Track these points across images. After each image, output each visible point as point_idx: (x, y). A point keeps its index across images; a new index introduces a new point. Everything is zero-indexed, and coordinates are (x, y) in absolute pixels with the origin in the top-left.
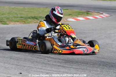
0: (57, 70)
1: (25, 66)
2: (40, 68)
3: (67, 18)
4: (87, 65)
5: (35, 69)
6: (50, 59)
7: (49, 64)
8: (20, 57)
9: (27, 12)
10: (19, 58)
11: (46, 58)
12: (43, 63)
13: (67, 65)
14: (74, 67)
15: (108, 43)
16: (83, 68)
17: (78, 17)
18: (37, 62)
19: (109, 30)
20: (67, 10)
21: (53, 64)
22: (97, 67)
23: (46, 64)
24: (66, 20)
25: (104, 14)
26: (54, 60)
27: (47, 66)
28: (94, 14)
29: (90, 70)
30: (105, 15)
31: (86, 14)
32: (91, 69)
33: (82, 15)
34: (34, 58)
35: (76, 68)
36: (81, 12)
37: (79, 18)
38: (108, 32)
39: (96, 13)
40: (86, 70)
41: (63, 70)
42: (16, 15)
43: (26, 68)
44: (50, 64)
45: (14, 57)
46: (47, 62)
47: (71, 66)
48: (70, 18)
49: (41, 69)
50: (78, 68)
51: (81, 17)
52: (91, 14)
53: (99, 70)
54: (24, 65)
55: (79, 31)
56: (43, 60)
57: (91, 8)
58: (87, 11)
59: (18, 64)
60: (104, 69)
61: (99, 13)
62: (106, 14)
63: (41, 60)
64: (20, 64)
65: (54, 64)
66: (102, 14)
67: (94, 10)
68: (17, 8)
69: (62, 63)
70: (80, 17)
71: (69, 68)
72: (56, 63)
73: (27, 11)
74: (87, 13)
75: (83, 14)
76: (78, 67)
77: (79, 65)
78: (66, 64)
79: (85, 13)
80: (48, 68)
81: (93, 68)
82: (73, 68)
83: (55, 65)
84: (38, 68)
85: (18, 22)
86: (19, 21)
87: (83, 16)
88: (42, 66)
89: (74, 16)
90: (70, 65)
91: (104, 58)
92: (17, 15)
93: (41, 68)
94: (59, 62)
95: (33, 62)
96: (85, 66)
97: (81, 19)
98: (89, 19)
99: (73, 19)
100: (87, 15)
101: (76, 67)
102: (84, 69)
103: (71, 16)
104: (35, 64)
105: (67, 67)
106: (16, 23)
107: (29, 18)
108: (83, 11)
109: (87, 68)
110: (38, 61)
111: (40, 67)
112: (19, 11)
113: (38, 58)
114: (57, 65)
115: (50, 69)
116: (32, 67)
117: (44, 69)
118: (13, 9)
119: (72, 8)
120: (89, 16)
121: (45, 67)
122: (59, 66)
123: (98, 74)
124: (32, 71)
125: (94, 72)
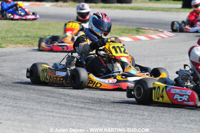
1: (25, 108)
6: (68, 98)
7: (66, 105)
8: (20, 96)
9: (38, 30)
10: (17, 97)
11: (62, 97)
12: (57, 104)
13: (95, 107)
16: (120, 111)
17: (121, 36)
18: (46, 102)
22: (143, 110)
23: (61, 105)
25: (165, 32)
26: (75, 100)
27: (62, 108)
28: (149, 32)
29: (132, 113)
31: (134, 32)
33: (128, 33)
34: (43, 97)
35: (109, 111)
36: (127, 29)
37: (122, 38)
39: (152, 32)
40: (126, 113)
41: (88, 113)
42: (19, 34)
43: (27, 110)
45: (10, 95)
46: (64, 103)
47: (101, 108)
49: (51, 112)
51: (127, 37)
52: (143, 33)
54: (26, 106)
56: (56, 99)
57: (144, 23)
58: (137, 28)
59: (15, 105)
60: (154, 112)
61: (157, 32)
63: (54, 99)
64: (18, 105)
65: (75, 105)
66: (163, 32)
67: (150, 27)
69: (88, 104)
70: (124, 37)
71: (98, 110)
72: (77, 104)
73: (37, 27)
74: (137, 31)
75: (131, 32)
76: (113, 110)
77: (115, 107)
79: (133, 30)
80: (64, 111)
81: (137, 111)
82: (105, 111)
83: (76, 107)
84: (48, 111)
85: (21, 44)
86: (22, 42)
87: (130, 34)
88: (55, 108)
90: (100, 106)
92: (21, 34)
93: (52, 110)
94: (82, 102)
95: (39, 103)
96: (124, 108)
98: (139, 39)
100: (137, 34)
102: (122, 112)
104: (43, 106)
105: (95, 110)
106: (18, 45)
108: (130, 28)
109: (127, 111)
110: (48, 101)
111: (50, 110)
112: (24, 28)
113: (49, 96)
114: (79, 106)
115: (67, 112)
116: (37, 109)
117: (57, 113)
120: (140, 35)
121: (59, 109)
122: (82, 108)
123: (143, 119)
124: (36, 114)
125: (138, 116)
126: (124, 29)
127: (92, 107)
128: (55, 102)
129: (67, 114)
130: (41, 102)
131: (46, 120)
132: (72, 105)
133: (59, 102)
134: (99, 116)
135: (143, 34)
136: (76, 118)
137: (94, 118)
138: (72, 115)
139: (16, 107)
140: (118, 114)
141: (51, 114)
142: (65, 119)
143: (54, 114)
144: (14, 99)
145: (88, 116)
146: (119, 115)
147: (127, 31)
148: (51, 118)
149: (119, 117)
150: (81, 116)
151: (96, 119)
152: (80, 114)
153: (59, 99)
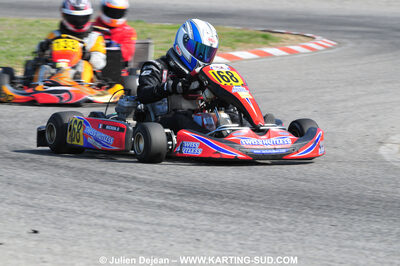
0: (152, 219)
1: (50, 209)
2: (98, 214)
4: (251, 204)
5: (83, 217)
6: (133, 185)
7: (128, 202)
8: (40, 181)
10: (36, 183)
12: (112, 198)
13: (185, 205)
14: (207, 208)
16: (235, 212)
17: (234, 49)
18: (91, 195)
19: (328, 90)
22: (279, 210)
23: (120, 201)
25: (318, 38)
26: (147, 188)
27: (121, 208)
28: (287, 39)
29: (257, 218)
30: (321, 42)
31: (260, 39)
32: (262, 215)
33: (247, 42)
34: (84, 183)
36: (245, 35)
37: (237, 54)
39: (292, 38)
40: (246, 218)
41: (170, 219)
43: (54, 214)
44: (134, 201)
46: (124, 195)
47: (197, 208)
49: (100, 216)
51: (246, 50)
52: (276, 40)
53: (284, 218)
54: (50, 205)
56: (110, 188)
57: (277, 20)
58: (264, 31)
59: (30, 203)
60: (301, 213)
61: (302, 38)
62: (325, 40)
63: (106, 187)
64: (36, 201)
65: (147, 199)
66: (313, 38)
67: (289, 27)
68: (44, 25)
69: (171, 197)
70: (241, 50)
71: (190, 212)
72: (151, 197)
74: (265, 37)
75: (253, 40)
76: (221, 210)
77: (225, 203)
78: (183, 201)
79: (256, 36)
80: (126, 215)
81: (267, 213)
82: (206, 213)
83: (148, 205)
84: (94, 215)
87: (251, 45)
88: (107, 207)
89: (222, 47)
93: (103, 213)
94: (161, 194)
95: (77, 196)
96: (243, 206)
97: (244, 54)
98: (269, 55)
99: (218, 55)
100: (265, 44)
101: (214, 210)
102: (238, 216)
104: (85, 203)
105: (185, 211)
108: (251, 30)
109: (248, 212)
110: (94, 192)
111: (99, 212)
113: (95, 181)
114: (154, 202)
115: (131, 217)
116: (74, 211)
117: (112, 218)
118: (31, 25)
120: (271, 46)
121: (116, 210)
122: (160, 206)
123: (280, 231)
124: (71, 223)
125: (269, 224)
126: (240, 35)
127: (179, 204)
128: (107, 194)
129: (131, 221)
130: (80, 194)
131: (90, 235)
132: (141, 201)
133: (115, 195)
134: (192, 226)
135: (276, 43)
136: (147, 231)
137: (184, 229)
138: (141, 222)
139: (32, 207)
140: (230, 219)
141: (100, 221)
142: (127, 234)
143: (106, 222)
144: (30, 188)
145: (171, 226)
146: (232, 223)
147: (246, 38)
148: (101, 231)
149: (233, 227)
150: (158, 224)
151: (188, 231)
152: (157, 221)
153: (115, 188)
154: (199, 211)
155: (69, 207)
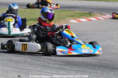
0: (57, 72)
1: (24, 69)
2: (39, 71)
3: (69, 20)
4: (88, 67)
5: (34, 72)
6: (50, 62)
7: (48, 67)
8: (20, 60)
9: (29, 14)
10: (18, 61)
11: (46, 61)
13: (67, 68)
14: (74, 69)
15: (109, 44)
16: (83, 70)
17: (80, 18)
18: (36, 64)
19: (111, 31)
20: (70, 11)
21: (52, 67)
23: (46, 66)
24: (68, 21)
25: (107, 15)
26: (54, 62)
28: (97, 15)
29: (90, 72)
31: (88, 15)
34: (34, 61)
35: (76, 71)
36: (83, 14)
38: (111, 34)
39: (98, 15)
40: (86, 72)
41: (62, 72)
43: (25, 70)
44: (50, 66)
45: (14, 59)
46: (47, 65)
48: (72, 20)
50: (78, 71)
51: (84, 18)
52: (94, 15)
53: (99, 72)
54: (24, 68)
55: (80, 33)
56: (43, 62)
57: (93, 9)
58: (89, 12)
59: (17, 67)
60: (104, 71)
61: (102, 15)
62: (109, 15)
63: (41, 62)
65: (54, 66)
66: (105, 15)
67: (97, 11)
69: (62, 65)
70: (82, 19)
71: (69, 70)
72: (56, 65)
73: (28, 12)
74: (90, 14)
75: (86, 15)
76: (78, 69)
77: (80, 67)
78: (66, 67)
79: (87, 14)
80: (48, 71)
81: (93, 70)
83: (55, 68)
84: (38, 71)
87: (85, 17)
88: (42, 69)
89: (76, 18)
90: (70, 67)
91: (105, 60)
94: (59, 64)
95: (32, 65)
96: (85, 68)
97: (83, 20)
98: (91, 20)
99: (75, 20)
100: (90, 16)
101: (76, 69)
103: (73, 17)
104: (35, 67)
105: (67, 70)
107: (31, 20)
108: (85, 12)
109: (87, 70)
110: (38, 64)
112: (21, 13)
113: (38, 60)
114: (57, 67)
116: (31, 70)
117: (43, 72)
119: (74, 9)
120: (92, 17)
121: (45, 69)
122: (59, 68)
123: (98, 76)
124: (31, 73)
125: (94, 74)
126: (82, 14)
127: (65, 68)
128: (42, 64)
129: (50, 73)
130: (33, 64)
132: (52, 66)
133: (44, 65)
135: (93, 16)
138: (53, 73)
139: (18, 68)
140: (81, 73)
144: (17, 62)
147: (83, 15)
150: (59, 74)
153: (44, 62)
154: (71, 70)
155: (30, 68)
